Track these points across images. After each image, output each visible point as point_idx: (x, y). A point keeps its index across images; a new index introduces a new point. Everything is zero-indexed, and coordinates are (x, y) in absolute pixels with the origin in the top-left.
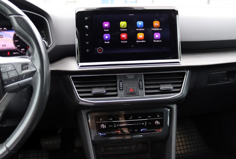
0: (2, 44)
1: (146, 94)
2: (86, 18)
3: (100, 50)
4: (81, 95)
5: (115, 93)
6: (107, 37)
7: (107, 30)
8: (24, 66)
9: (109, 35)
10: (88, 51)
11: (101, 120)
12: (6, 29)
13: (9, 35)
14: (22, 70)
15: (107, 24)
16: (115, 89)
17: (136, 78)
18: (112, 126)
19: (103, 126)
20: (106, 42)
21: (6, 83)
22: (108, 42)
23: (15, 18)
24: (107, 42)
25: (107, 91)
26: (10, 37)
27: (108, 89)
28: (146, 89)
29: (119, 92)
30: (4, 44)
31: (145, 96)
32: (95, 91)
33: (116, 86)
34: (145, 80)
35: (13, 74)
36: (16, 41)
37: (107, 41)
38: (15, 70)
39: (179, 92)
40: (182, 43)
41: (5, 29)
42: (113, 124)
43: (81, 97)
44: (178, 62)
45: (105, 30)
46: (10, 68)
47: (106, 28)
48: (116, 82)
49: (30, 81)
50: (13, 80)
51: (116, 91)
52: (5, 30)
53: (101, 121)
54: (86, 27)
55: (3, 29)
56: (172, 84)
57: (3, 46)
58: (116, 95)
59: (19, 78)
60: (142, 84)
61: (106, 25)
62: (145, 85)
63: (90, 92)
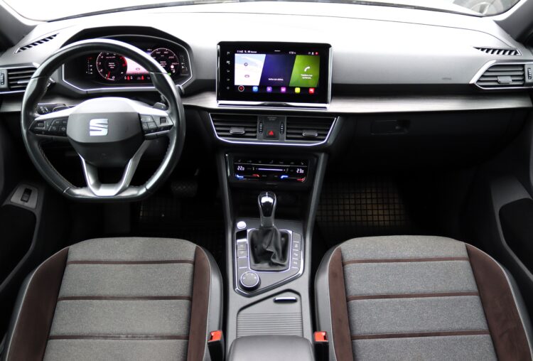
1: (287, 138)
2: (228, 53)
3: (241, 88)
4: (220, 133)
5: (254, 135)
8: (163, 119)
10: (228, 88)
14: (161, 123)
16: (254, 130)
17: (277, 120)
21: (146, 132)
23: (156, 75)
25: (246, 132)
27: (247, 130)
28: (287, 133)
29: (258, 134)
31: (286, 141)
32: (233, 131)
33: (256, 127)
34: (287, 124)
35: (152, 126)
38: (154, 122)
39: (323, 140)
40: (333, 85)
42: (251, 166)
43: (219, 136)
44: (325, 108)
46: (149, 119)
48: (256, 123)
49: (167, 133)
50: (152, 131)
51: (255, 132)
53: (239, 162)
54: (228, 62)
56: (318, 130)
57: (137, 69)
58: (255, 137)
59: (157, 129)
60: (284, 128)
62: (287, 129)
63: (228, 131)
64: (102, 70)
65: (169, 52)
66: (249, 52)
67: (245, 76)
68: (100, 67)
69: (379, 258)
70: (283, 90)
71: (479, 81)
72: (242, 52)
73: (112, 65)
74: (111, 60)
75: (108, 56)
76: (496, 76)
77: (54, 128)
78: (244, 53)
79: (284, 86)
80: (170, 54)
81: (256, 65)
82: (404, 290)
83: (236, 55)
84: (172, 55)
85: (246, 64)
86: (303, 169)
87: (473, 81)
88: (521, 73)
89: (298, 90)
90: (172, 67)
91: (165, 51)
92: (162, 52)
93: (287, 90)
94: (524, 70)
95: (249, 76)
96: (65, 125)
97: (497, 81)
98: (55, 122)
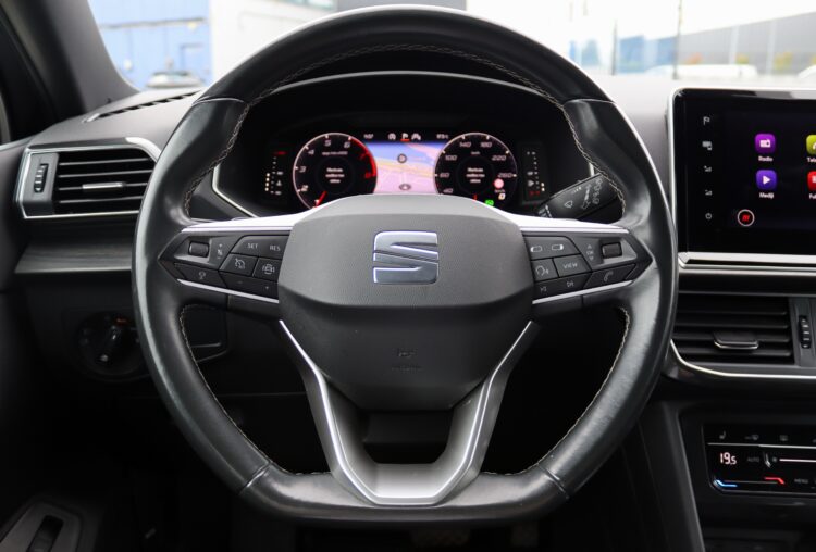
0: (401, 183)
2: (706, 119)
3: (746, 217)
4: (687, 351)
5: (785, 353)
6: (766, 180)
7: (769, 159)
8: (605, 244)
9: (772, 172)
10: (709, 216)
11: (722, 437)
12: (419, 138)
13: (423, 154)
14: (602, 256)
15: (769, 141)
16: (783, 339)
18: (757, 459)
19: (728, 458)
20: (762, 195)
21: (543, 289)
22: (771, 196)
24: (765, 196)
25: (763, 346)
26: (428, 160)
27: (765, 339)
29: (799, 351)
30: (406, 182)
35: (571, 267)
36: (443, 175)
37: (767, 192)
38: (580, 253)
41: (416, 136)
42: (759, 453)
43: (685, 357)
45: (761, 158)
46: (562, 247)
47: (765, 152)
50: (570, 284)
51: (789, 346)
52: (416, 141)
53: (722, 441)
54: (707, 144)
55: (410, 137)
57: (401, 187)
58: (790, 360)
59: (589, 279)
61: (765, 143)
64: (305, 188)
65: (494, 143)
68: (302, 179)
73: (334, 175)
74: (335, 162)
75: (328, 149)
77: (240, 263)
80: (497, 150)
84: (502, 152)
90: (499, 183)
91: (484, 140)
92: (476, 142)
96: (277, 259)
98: (246, 244)
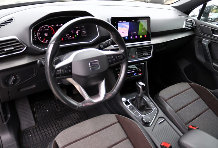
1: (139, 57)
17: (134, 50)
28: (138, 55)
39: (150, 55)
46: (112, 57)
50: (114, 62)
56: (148, 52)
62: (138, 53)
64: (40, 38)
66: (123, 21)
67: (123, 33)
68: (40, 36)
69: (173, 96)
70: (136, 37)
71: (185, 27)
72: (120, 22)
73: (46, 34)
76: (187, 25)
77: (66, 71)
78: (121, 22)
79: (136, 36)
81: (126, 27)
82: (185, 104)
83: (118, 23)
85: (122, 27)
86: (140, 69)
87: (184, 27)
88: (191, 23)
89: (141, 36)
90: (77, 32)
93: (137, 37)
94: (192, 22)
95: (124, 32)
96: (71, 69)
97: (188, 27)
98: (65, 68)
